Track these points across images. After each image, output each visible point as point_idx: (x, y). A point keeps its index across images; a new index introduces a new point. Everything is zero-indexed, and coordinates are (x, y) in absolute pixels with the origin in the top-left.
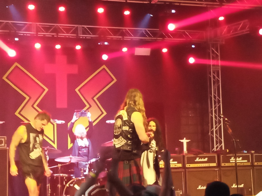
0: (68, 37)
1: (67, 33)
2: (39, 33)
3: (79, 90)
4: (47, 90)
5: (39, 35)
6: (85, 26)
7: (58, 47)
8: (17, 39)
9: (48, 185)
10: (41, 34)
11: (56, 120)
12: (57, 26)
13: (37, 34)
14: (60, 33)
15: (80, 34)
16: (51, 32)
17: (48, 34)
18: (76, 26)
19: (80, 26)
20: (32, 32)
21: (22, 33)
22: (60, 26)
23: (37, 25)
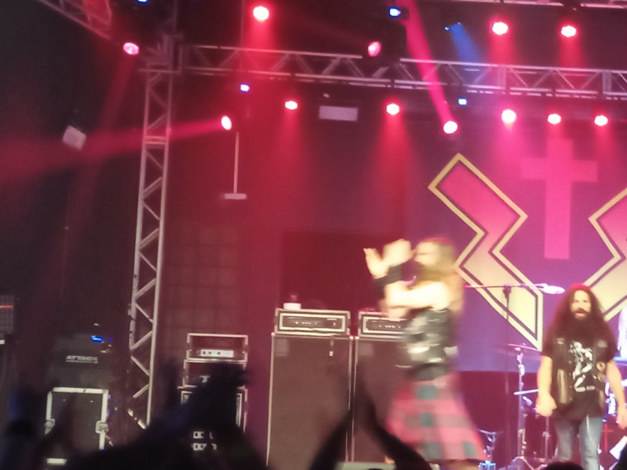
0: (578, 97)
1: (577, 87)
2: (512, 89)
3: (599, 220)
4: (523, 217)
5: (511, 93)
6: (619, 72)
7: (554, 119)
8: (463, 102)
10: (517, 91)
11: (542, 285)
12: (555, 71)
13: (508, 90)
14: (560, 88)
15: (607, 91)
16: (541, 86)
17: (534, 91)
18: (597, 71)
19: (607, 71)
21: (475, 87)
22: (562, 72)
23: (508, 69)
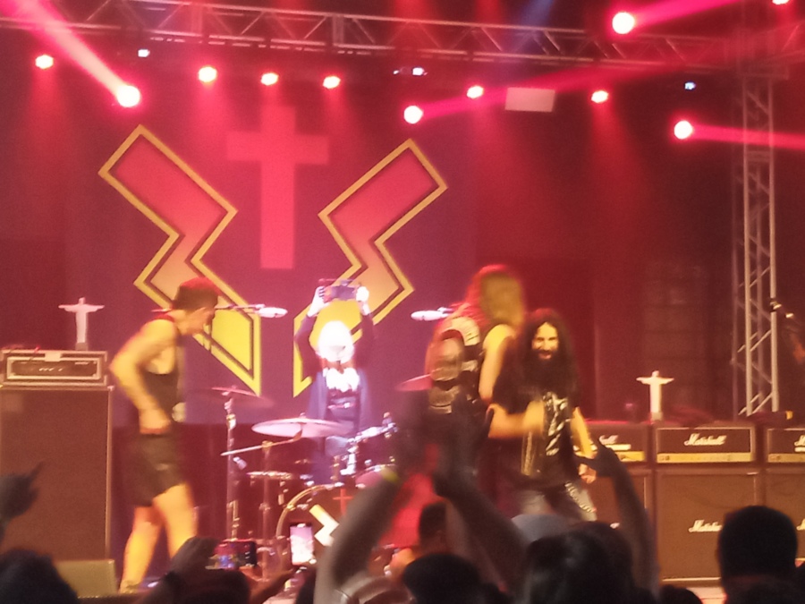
0: (301, 49)
1: (300, 37)
2: (211, 36)
4: (232, 212)
5: (210, 43)
7: (270, 79)
8: (143, 53)
9: (232, 505)
10: (217, 39)
11: (258, 306)
12: (268, 13)
13: (206, 38)
14: (277, 37)
15: (339, 41)
16: (251, 33)
17: (240, 40)
18: (326, 15)
19: (339, 15)
20: (189, 31)
21: (160, 33)
22: (278, 14)
23: (205, 9)
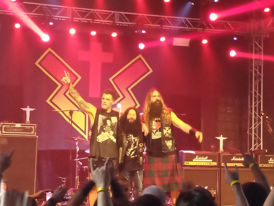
0: (104, 23)
1: (104, 19)
2: (74, 18)
3: (113, 80)
4: (80, 78)
5: (74, 20)
6: (122, 13)
7: (93, 33)
8: (51, 24)
9: (77, 177)
10: (76, 19)
12: (94, 11)
13: (72, 19)
14: (96, 19)
15: (117, 21)
17: (84, 20)
18: (113, 12)
19: (117, 12)
20: (66, 16)
21: (57, 17)
22: (97, 11)
23: (72, 9)
